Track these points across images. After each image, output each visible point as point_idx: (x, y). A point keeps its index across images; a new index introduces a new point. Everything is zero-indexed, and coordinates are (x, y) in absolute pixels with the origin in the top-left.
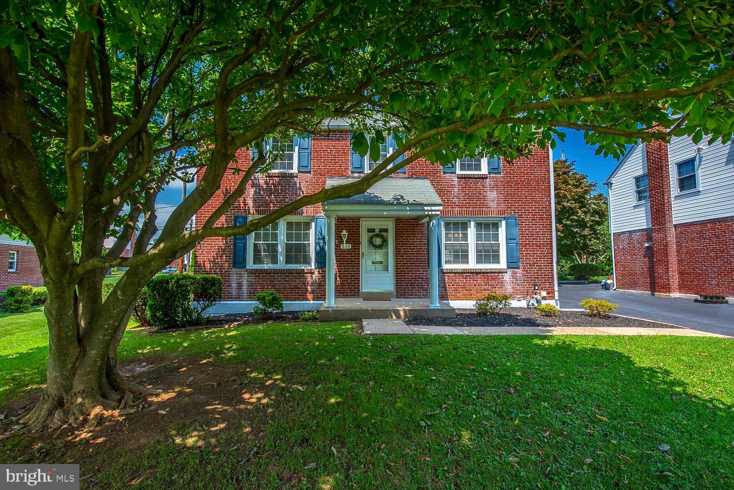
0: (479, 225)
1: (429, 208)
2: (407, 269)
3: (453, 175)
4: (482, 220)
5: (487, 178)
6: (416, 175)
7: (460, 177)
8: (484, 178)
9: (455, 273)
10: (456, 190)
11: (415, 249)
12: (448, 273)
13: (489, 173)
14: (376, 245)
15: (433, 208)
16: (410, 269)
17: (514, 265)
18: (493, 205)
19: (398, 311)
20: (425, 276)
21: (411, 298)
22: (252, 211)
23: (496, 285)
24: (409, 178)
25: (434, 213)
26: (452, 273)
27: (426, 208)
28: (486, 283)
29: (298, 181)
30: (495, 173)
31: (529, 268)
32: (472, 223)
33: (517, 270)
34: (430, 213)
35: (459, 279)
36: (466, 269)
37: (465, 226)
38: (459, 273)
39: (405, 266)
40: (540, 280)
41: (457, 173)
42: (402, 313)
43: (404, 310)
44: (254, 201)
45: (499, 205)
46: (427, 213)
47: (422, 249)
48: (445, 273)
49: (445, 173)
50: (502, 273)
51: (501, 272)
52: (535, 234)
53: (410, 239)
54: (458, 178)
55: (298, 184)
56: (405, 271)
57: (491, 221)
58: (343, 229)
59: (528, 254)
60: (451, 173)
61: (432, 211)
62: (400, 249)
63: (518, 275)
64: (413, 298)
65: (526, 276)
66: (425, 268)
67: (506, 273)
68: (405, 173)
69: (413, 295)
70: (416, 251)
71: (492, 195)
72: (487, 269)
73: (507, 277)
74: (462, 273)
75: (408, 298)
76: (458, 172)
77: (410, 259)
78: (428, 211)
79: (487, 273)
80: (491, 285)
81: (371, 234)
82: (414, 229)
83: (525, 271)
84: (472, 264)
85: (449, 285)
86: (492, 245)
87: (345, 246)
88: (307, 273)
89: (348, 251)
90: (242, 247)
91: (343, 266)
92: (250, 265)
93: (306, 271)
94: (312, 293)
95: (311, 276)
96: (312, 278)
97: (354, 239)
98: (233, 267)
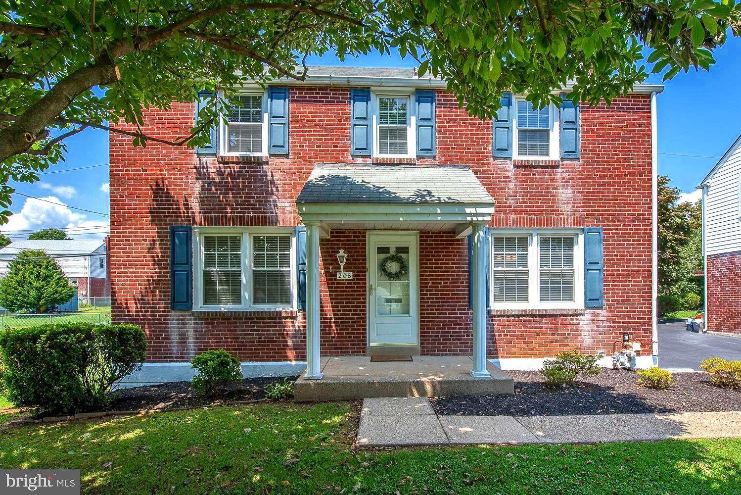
0: (544, 243)
1: (473, 210)
2: (436, 310)
3: (508, 162)
4: (550, 232)
5: (557, 167)
6: (451, 161)
7: (518, 166)
8: (553, 166)
9: (508, 316)
10: (512, 185)
11: (448, 279)
12: (499, 316)
13: (562, 159)
14: (390, 274)
15: (480, 210)
16: (442, 310)
17: (595, 304)
18: (567, 210)
19: (423, 383)
20: (463, 321)
21: (443, 355)
22: (198, 220)
23: (569, 334)
24: (441, 166)
25: (480, 219)
26: (504, 316)
27: (468, 210)
28: (554, 331)
29: (269, 171)
30: (571, 159)
31: (617, 308)
32: (535, 239)
33: (599, 311)
34: (475, 219)
35: (515, 327)
36: (526, 311)
37: (523, 243)
38: (514, 316)
39: (435, 306)
40: (632, 326)
41: (513, 158)
42: (428, 387)
43: (433, 383)
44: (202, 203)
45: (575, 211)
46: (469, 219)
47: (460, 279)
48: (494, 316)
49: (495, 158)
50: (577, 315)
52: (627, 256)
53: (441, 264)
54: (516, 166)
55: (269, 175)
56: (434, 314)
57: (563, 234)
58: (339, 248)
59: (616, 286)
60: (505, 158)
61: (477, 214)
62: (427, 279)
63: (601, 318)
64: (447, 355)
65: (611, 319)
66: (464, 310)
67: (583, 315)
68: (434, 158)
69: (446, 351)
70: (450, 283)
71: (565, 194)
72: (556, 310)
73: (585, 322)
74: (519, 316)
75: (439, 355)
76: (516, 156)
77: (441, 294)
78: (470, 214)
79: (556, 316)
80: (561, 334)
81: (383, 256)
82: (449, 248)
83: (610, 312)
84: (534, 303)
85: (500, 335)
86: (562, 273)
87: (344, 275)
88: (286, 318)
89: (349, 283)
90: (185, 278)
91: (341, 307)
92: (199, 305)
93: (284, 315)
94: (295, 349)
95: (293, 323)
96: (294, 326)
97: (358, 264)
98: (173, 308)
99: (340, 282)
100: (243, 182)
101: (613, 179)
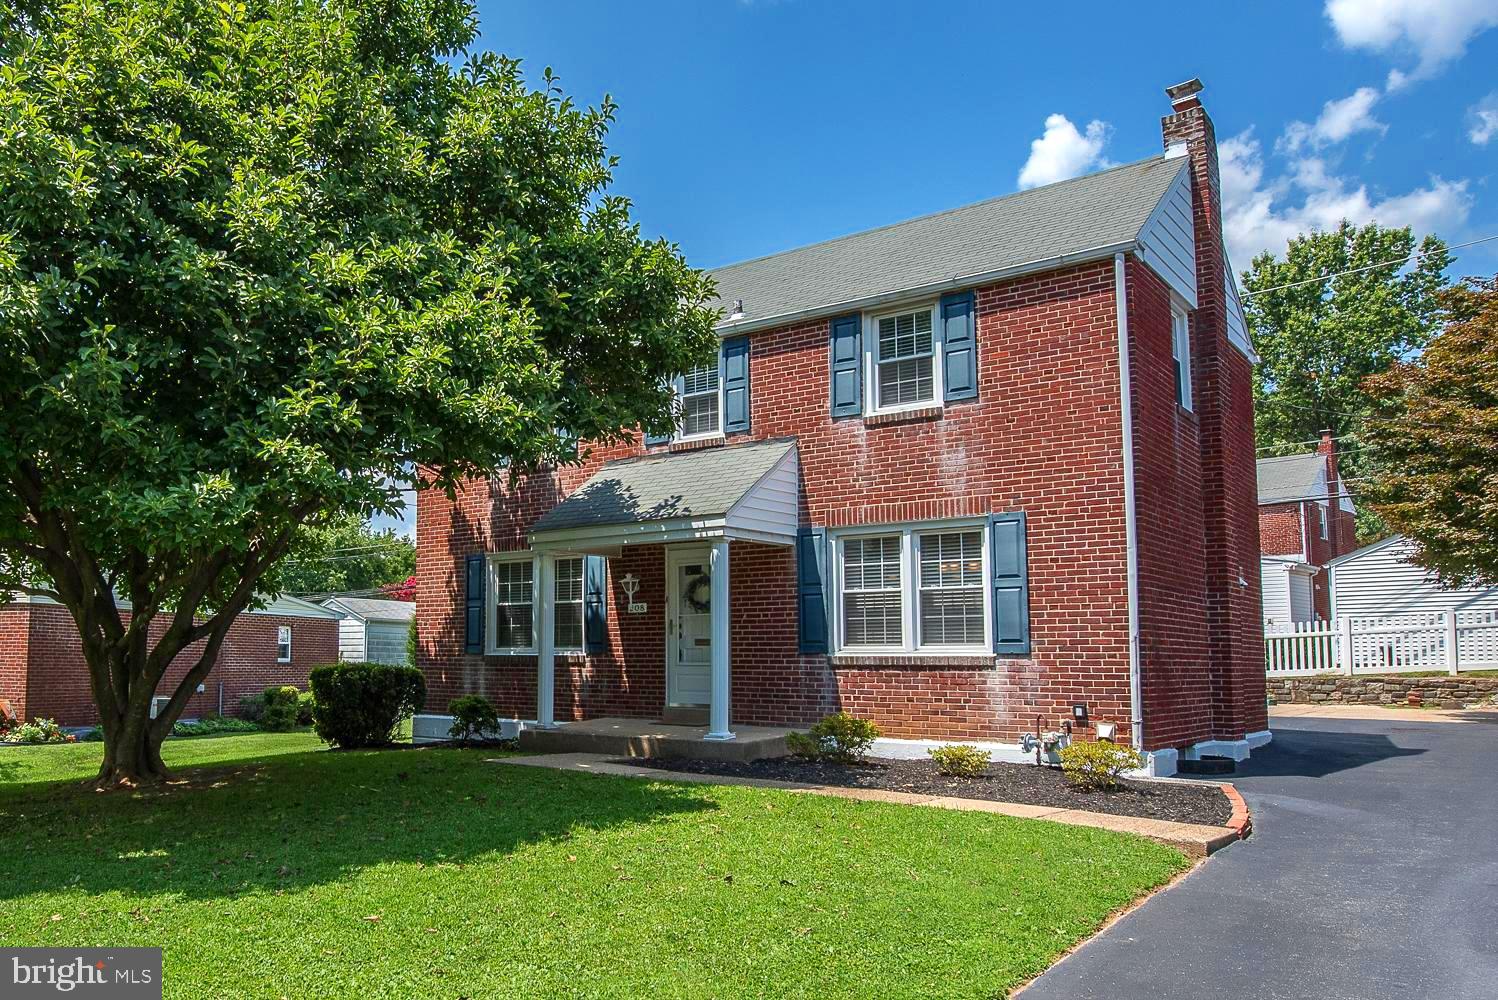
0: (928, 544)
1: (700, 524)
2: (754, 656)
3: (856, 421)
4: (936, 528)
5: (939, 417)
6: (772, 433)
7: (872, 425)
8: (932, 417)
9: (860, 668)
10: (863, 458)
11: (770, 610)
12: (845, 667)
13: (947, 403)
14: (698, 603)
15: (709, 524)
16: (761, 656)
17: (1014, 648)
18: (957, 488)
20: (791, 674)
21: (763, 725)
22: (489, 545)
23: (966, 701)
24: (757, 443)
25: (710, 533)
26: (853, 667)
27: (695, 525)
28: (938, 694)
29: (557, 478)
30: (963, 401)
31: (1061, 656)
32: (906, 540)
33: (1024, 661)
34: (704, 534)
35: (870, 684)
36: (886, 658)
37: (892, 545)
38: (869, 667)
39: (750, 650)
40: (1093, 691)
41: (869, 413)
44: (494, 525)
45: (972, 487)
46: (698, 535)
47: (785, 609)
48: (838, 667)
49: (836, 419)
50: (981, 668)
51: (976, 666)
52: (1078, 560)
53: (760, 587)
54: (868, 427)
55: (557, 482)
56: (750, 662)
57: (959, 528)
58: (626, 572)
59: (1057, 615)
60: (852, 417)
61: (706, 529)
62: (740, 610)
63: (1027, 674)
64: (768, 725)
65: (1050, 677)
66: (793, 656)
67: (993, 668)
68: (748, 432)
69: (767, 718)
70: (772, 615)
71: (953, 461)
72: (940, 659)
73: (996, 680)
74: (878, 668)
75: (757, 724)
76: (873, 409)
77: (760, 633)
78: (697, 530)
79: (942, 668)
80: (950, 701)
81: (690, 578)
83: (1047, 663)
84: (909, 646)
85: (846, 698)
86: (964, 592)
87: (637, 608)
88: (573, 665)
89: (643, 618)
90: (477, 614)
91: (635, 651)
92: (492, 649)
93: (570, 660)
94: (582, 706)
95: (580, 671)
96: (581, 676)
97: (653, 591)
98: (466, 652)
99: (633, 617)
100: (532, 496)
101: (1044, 423)
